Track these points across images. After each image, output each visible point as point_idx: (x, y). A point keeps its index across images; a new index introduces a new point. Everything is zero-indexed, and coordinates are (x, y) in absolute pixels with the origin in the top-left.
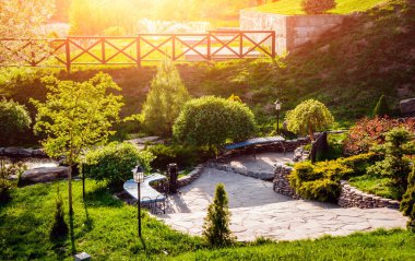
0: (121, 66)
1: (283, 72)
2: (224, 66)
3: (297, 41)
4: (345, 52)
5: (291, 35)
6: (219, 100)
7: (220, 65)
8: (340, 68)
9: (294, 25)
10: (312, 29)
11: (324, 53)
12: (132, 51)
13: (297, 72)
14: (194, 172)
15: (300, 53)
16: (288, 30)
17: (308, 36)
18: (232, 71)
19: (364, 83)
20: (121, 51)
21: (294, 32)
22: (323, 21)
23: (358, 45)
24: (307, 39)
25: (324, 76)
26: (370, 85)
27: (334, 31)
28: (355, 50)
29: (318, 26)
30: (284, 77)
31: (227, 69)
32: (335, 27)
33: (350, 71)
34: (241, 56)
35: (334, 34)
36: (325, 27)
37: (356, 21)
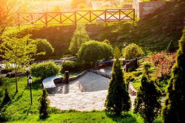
0: (68, 25)
1: (136, 28)
2: (112, 25)
3: (144, 13)
4: (164, 19)
5: (141, 10)
6: (97, 42)
7: (110, 24)
8: (159, 26)
9: (143, 6)
10: (151, 8)
11: (154, 20)
12: (73, 18)
13: (141, 28)
14: (81, 74)
15: (145, 19)
16: (140, 8)
17: (149, 11)
18: (114, 27)
19: (168, 34)
20: (68, 18)
21: (143, 9)
22: (156, 4)
23: (170, 16)
24: (149, 12)
25: (153, 30)
26: (171, 35)
27: (161, 9)
28: (168, 18)
29: (154, 7)
30: (135, 30)
31: (112, 26)
32: (162, 7)
33: (164, 28)
34: (120, 20)
35: (161, 10)
36: (157, 7)
37: (171, 4)
